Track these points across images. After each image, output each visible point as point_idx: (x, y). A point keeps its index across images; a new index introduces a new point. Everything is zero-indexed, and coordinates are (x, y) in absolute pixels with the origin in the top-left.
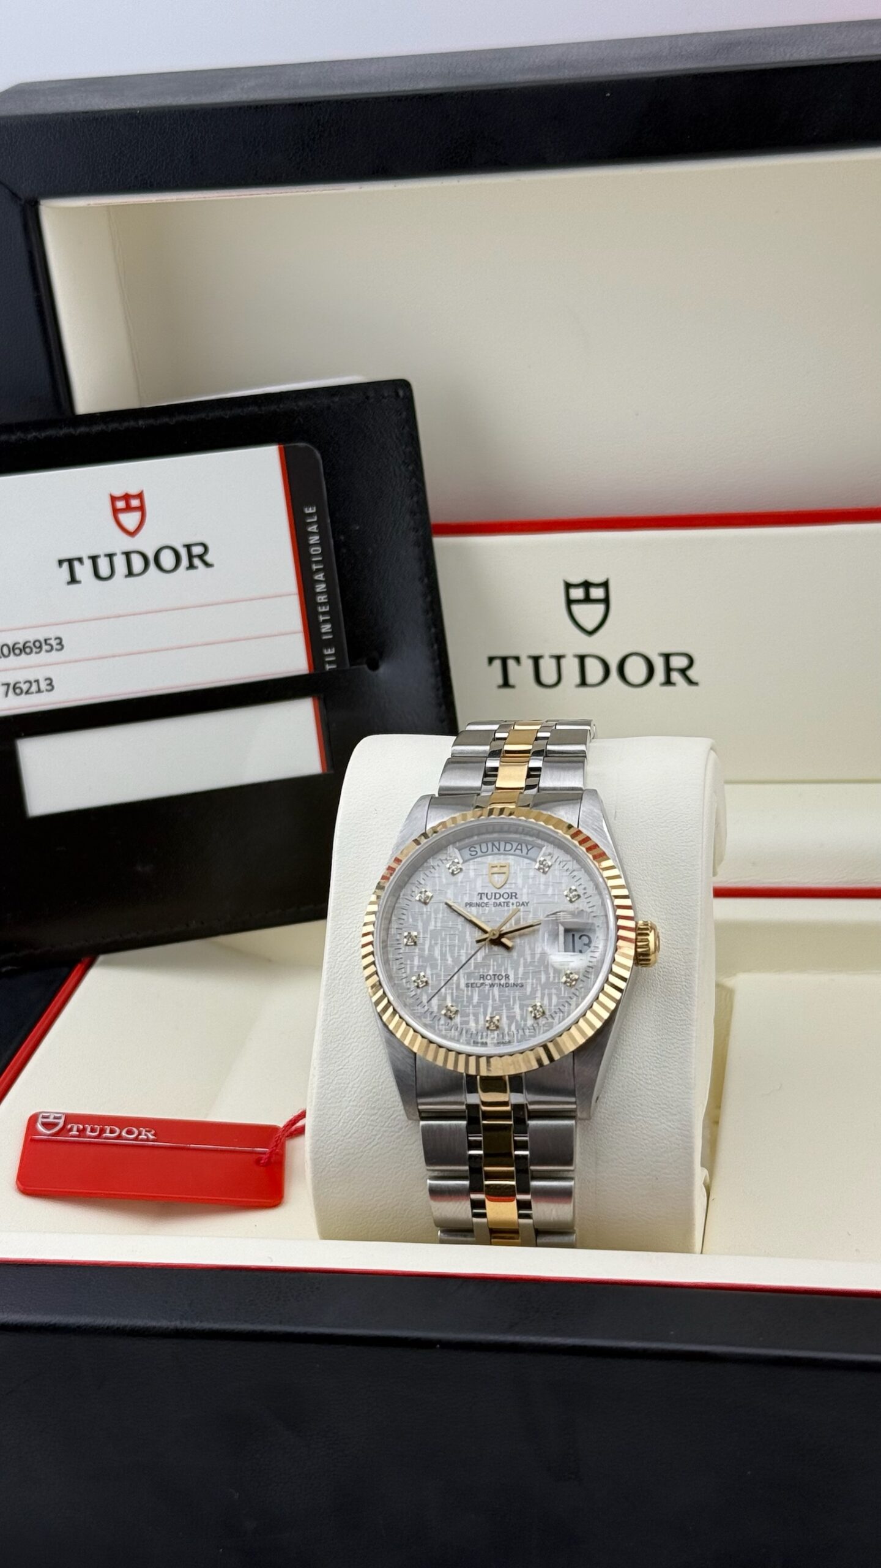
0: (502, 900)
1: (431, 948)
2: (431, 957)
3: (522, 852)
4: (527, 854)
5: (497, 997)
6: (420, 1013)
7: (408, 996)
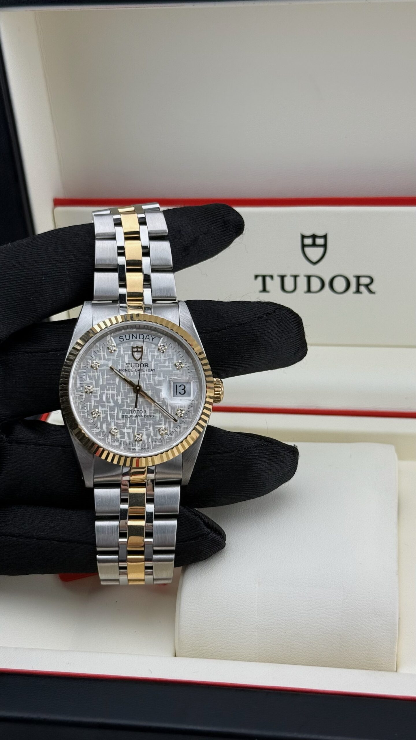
1: (101, 396)
2: (102, 400)
5: (140, 423)
6: (97, 432)
7: (89, 423)
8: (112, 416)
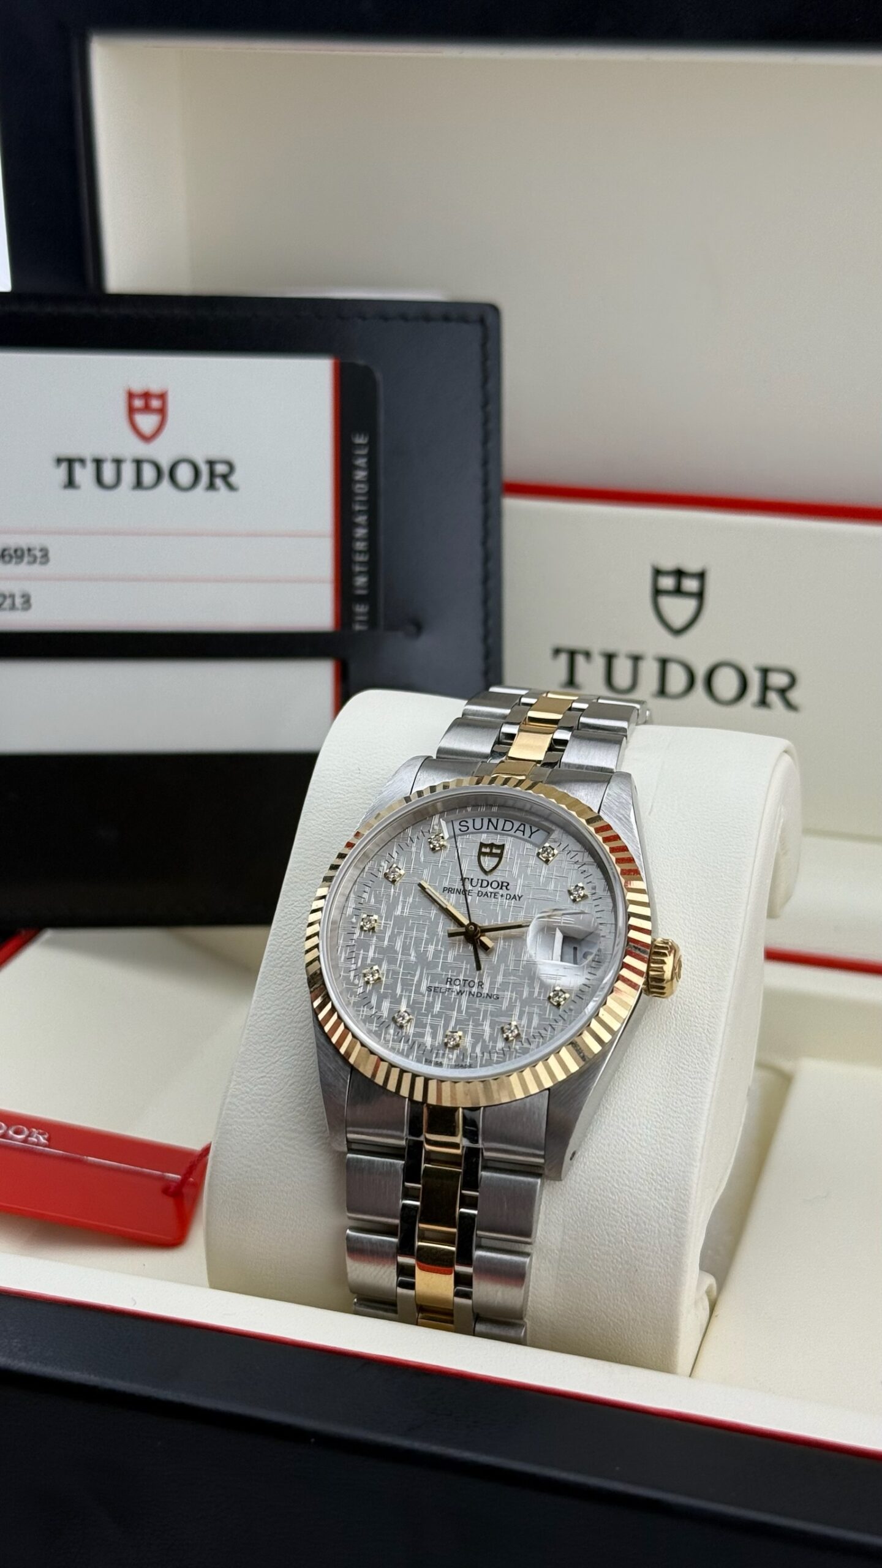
0: (489, 889)
1: (392, 938)
2: (391, 948)
3: (524, 835)
4: (530, 837)
5: (464, 1008)
6: (366, 1015)
7: (354, 993)
8: (406, 985)
